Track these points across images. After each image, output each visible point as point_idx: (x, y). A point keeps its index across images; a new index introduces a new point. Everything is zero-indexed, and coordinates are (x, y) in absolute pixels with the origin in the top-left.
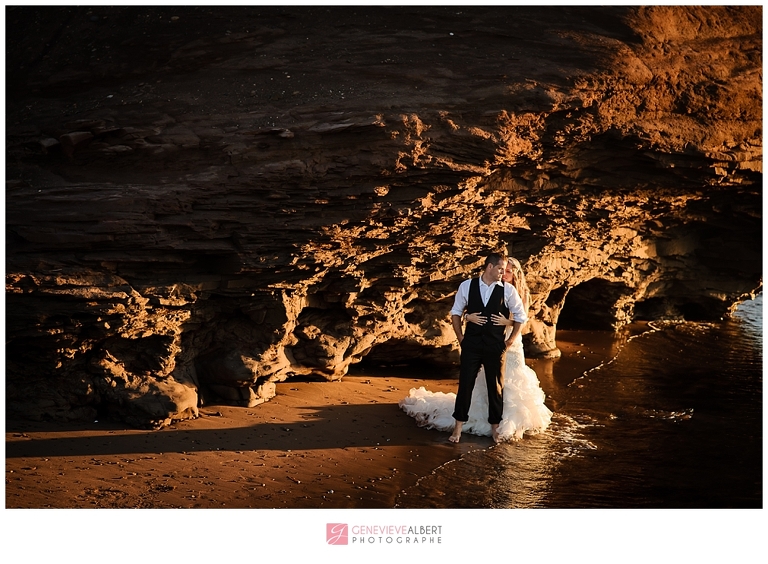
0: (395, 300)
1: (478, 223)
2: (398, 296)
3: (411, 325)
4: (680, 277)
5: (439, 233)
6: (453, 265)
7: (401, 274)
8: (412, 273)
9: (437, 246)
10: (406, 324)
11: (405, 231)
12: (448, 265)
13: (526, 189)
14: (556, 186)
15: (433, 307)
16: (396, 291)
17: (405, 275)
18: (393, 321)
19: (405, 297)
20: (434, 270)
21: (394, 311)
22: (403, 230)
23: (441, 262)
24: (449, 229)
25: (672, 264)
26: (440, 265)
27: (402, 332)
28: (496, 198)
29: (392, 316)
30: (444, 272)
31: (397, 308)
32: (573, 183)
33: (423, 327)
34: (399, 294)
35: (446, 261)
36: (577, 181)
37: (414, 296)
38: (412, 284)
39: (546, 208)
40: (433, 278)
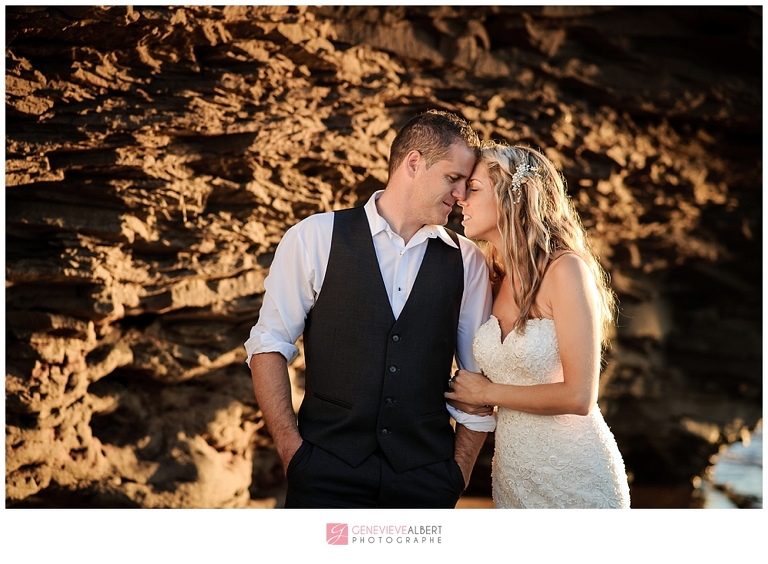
0: (65, 362)
1: (321, 127)
2: (75, 350)
3: (109, 449)
4: (637, 389)
5: (215, 129)
6: (240, 262)
7: (86, 266)
8: (119, 273)
9: (201, 187)
10: (94, 445)
11: (109, 104)
12: (227, 259)
13: (438, 60)
14: (504, 71)
15: (171, 397)
16: (67, 334)
17: (100, 272)
18: (58, 430)
19: (95, 357)
20: (183, 272)
21: (61, 399)
22: (100, 100)
23: (207, 246)
24: (244, 121)
25: (633, 359)
26: (203, 258)
27: (82, 468)
28: (367, 68)
29: (55, 411)
30: (213, 284)
31: (70, 387)
32: (545, 67)
33: (143, 457)
34: (76, 344)
35: (221, 245)
36: (553, 62)
37: (120, 357)
38: (119, 312)
39: (484, 122)
40: (181, 300)
